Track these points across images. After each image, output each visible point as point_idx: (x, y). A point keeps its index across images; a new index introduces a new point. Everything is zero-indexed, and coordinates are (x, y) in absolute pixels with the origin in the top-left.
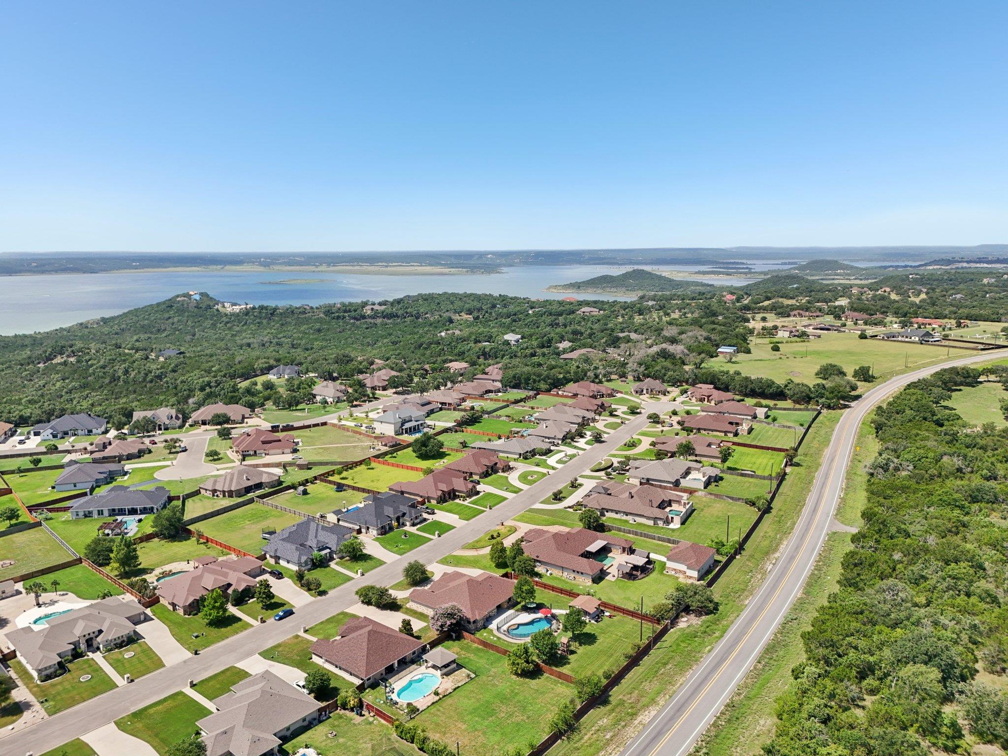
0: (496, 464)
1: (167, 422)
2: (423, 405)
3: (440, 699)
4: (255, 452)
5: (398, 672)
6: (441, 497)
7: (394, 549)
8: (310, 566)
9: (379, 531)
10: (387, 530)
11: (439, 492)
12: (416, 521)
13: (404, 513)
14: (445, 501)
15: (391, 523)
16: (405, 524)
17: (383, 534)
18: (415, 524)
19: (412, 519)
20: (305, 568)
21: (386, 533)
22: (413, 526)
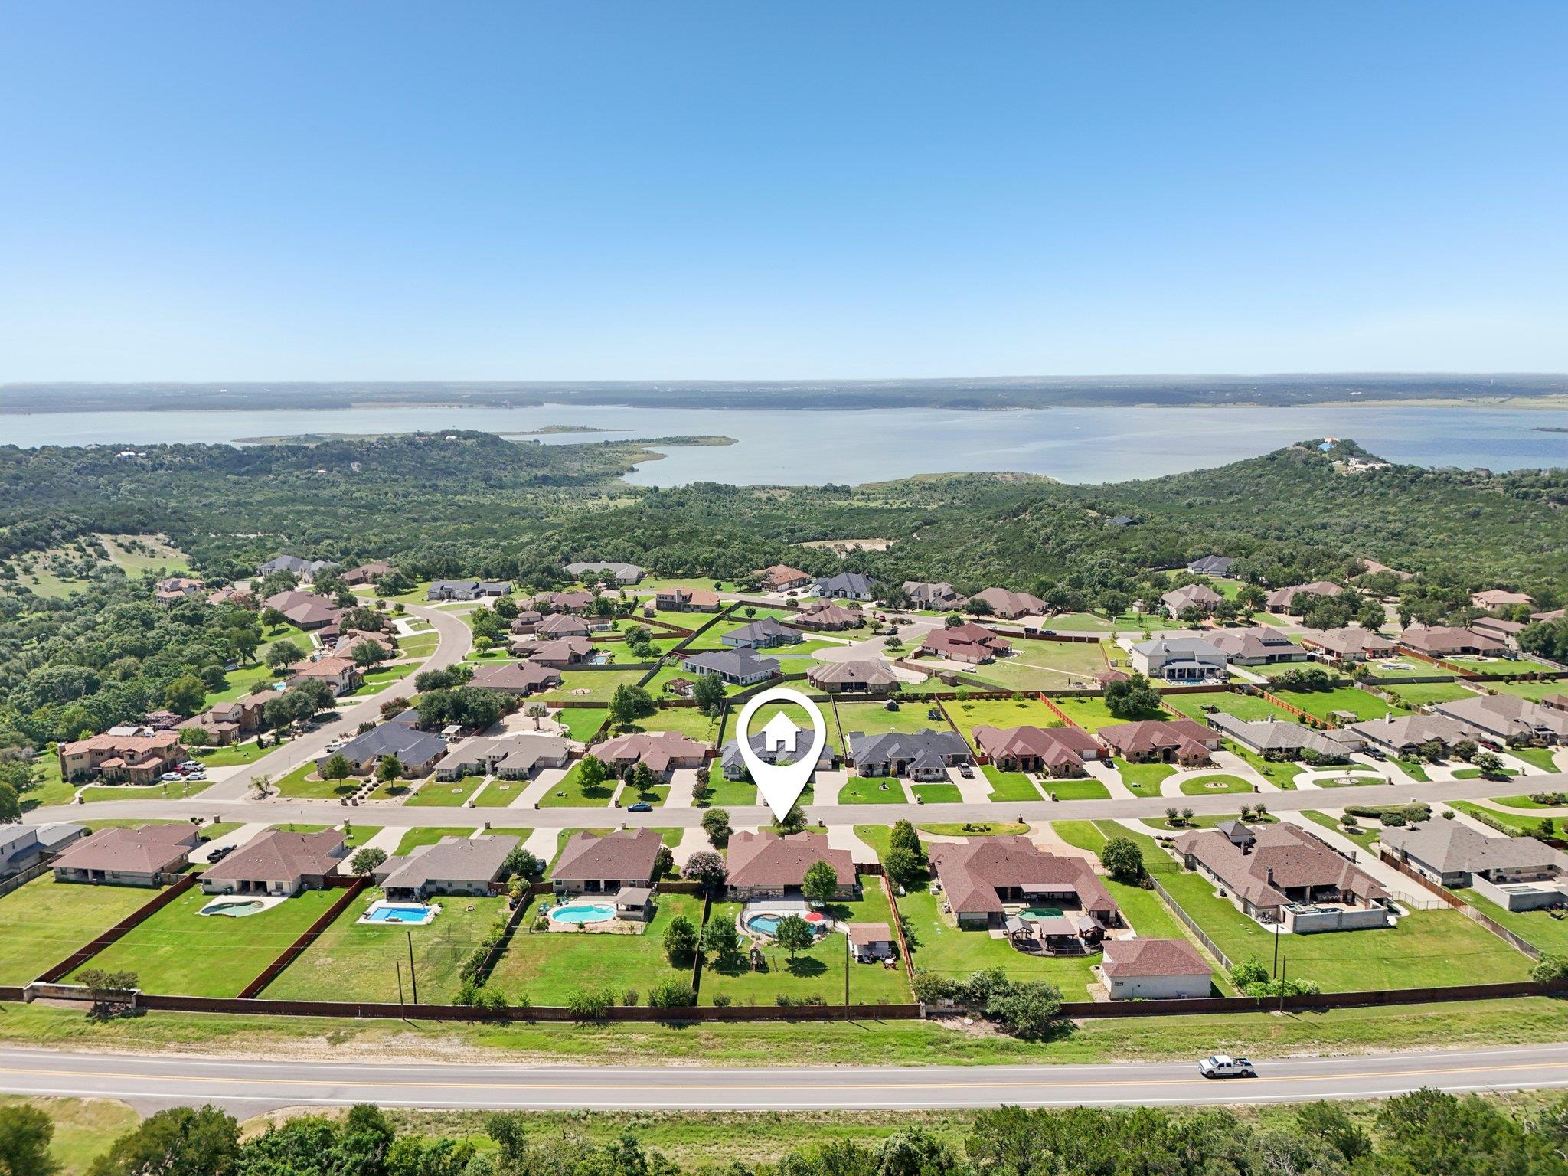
0: (1178, 747)
1: (932, 599)
2: (1266, 645)
3: (577, 933)
4: (936, 651)
5: (602, 894)
6: (1007, 760)
7: (848, 795)
8: (737, 776)
9: (863, 770)
10: (875, 772)
11: (1006, 753)
12: (925, 777)
13: (913, 760)
14: (1013, 769)
15: (886, 766)
16: (908, 776)
17: (866, 775)
18: (921, 780)
19: (917, 771)
20: (730, 776)
21: (872, 776)
22: (916, 781)
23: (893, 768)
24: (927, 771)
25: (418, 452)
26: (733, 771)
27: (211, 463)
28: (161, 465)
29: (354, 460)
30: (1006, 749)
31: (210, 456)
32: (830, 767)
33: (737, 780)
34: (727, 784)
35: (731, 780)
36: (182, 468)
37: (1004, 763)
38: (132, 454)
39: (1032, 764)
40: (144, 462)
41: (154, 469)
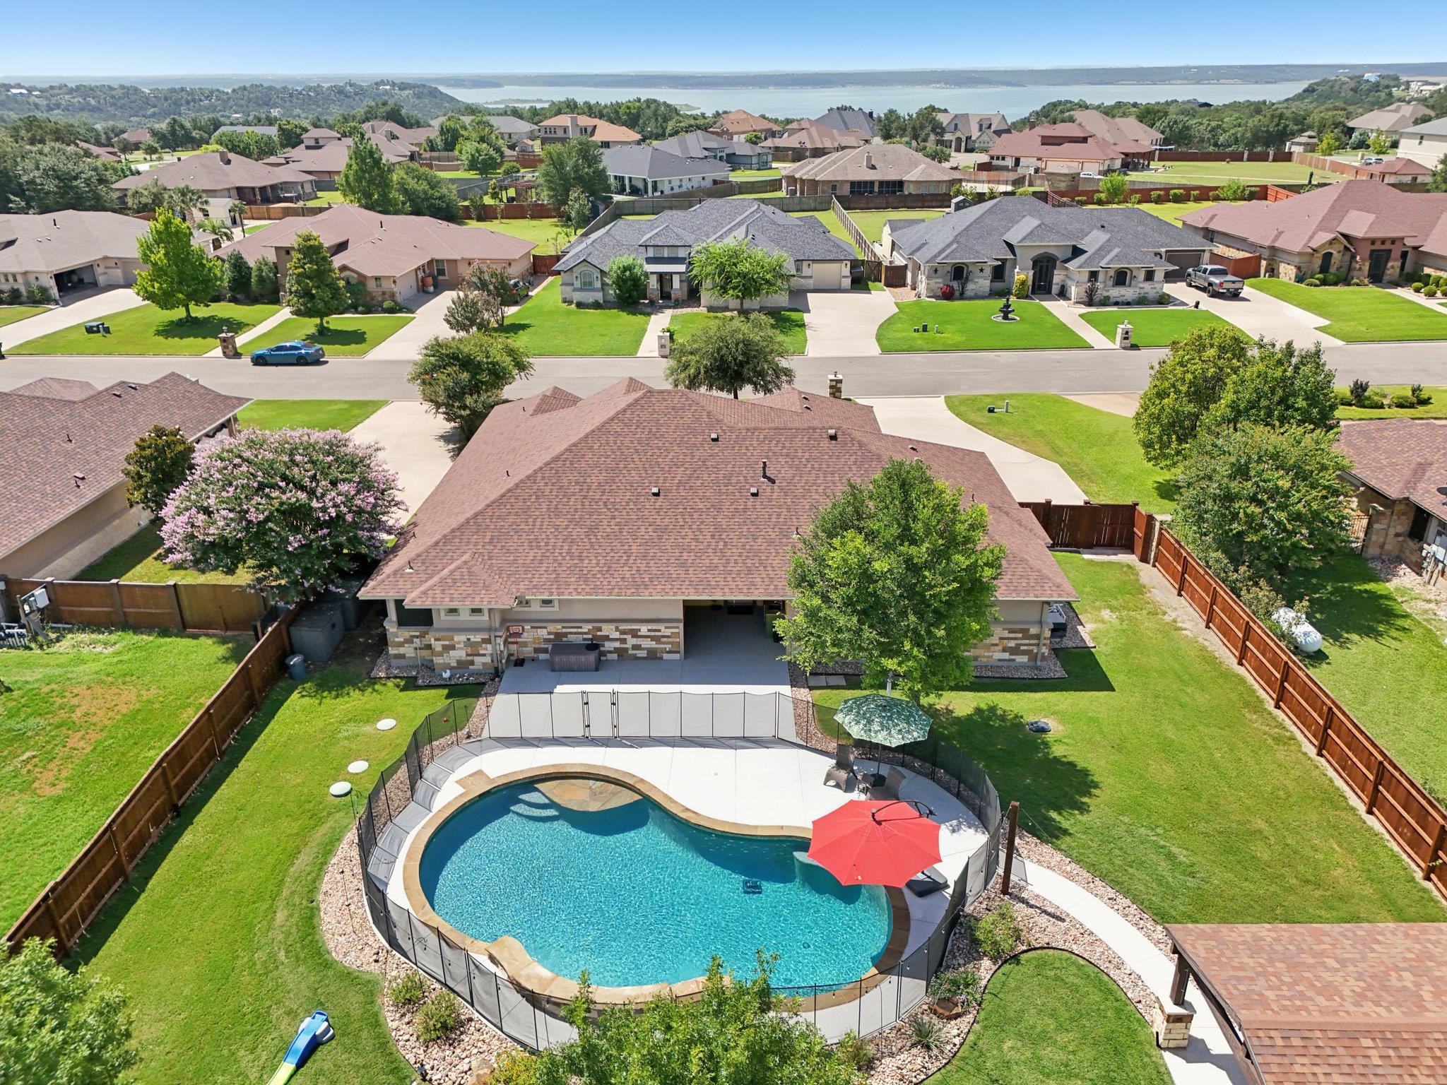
1: (975, 134)
4: (1017, 161)
6: (1328, 256)
7: (903, 332)
8: (599, 296)
9: (938, 283)
10: (970, 287)
11: (1325, 237)
12: (1116, 293)
13: (1077, 252)
14: (1345, 280)
15: (999, 273)
16: (1063, 294)
17: (948, 295)
18: (1105, 302)
19: (1093, 275)
20: (577, 296)
21: (962, 297)
22: (1090, 303)
23: (1021, 274)
24: (1121, 278)
25: (347, 101)
26: (587, 286)
27: (114, 105)
28: (58, 106)
29: (275, 106)
30: (1321, 227)
31: (113, 97)
32: (847, 282)
33: (596, 305)
34: (569, 313)
35: (580, 305)
36: (82, 109)
37: (1317, 262)
38: (24, 91)
39: (1393, 267)
40: (37, 100)
41: (50, 109)
